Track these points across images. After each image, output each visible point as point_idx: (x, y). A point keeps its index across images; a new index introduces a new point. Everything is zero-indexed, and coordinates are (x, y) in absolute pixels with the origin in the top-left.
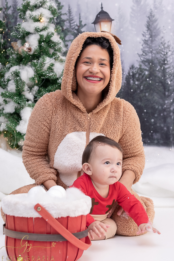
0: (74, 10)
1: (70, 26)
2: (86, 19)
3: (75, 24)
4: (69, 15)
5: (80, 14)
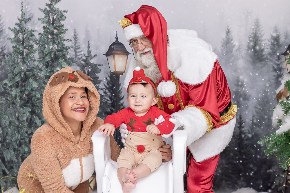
0: (81, 37)
1: (76, 55)
2: (97, 48)
3: (83, 53)
4: (75, 42)
5: (89, 42)
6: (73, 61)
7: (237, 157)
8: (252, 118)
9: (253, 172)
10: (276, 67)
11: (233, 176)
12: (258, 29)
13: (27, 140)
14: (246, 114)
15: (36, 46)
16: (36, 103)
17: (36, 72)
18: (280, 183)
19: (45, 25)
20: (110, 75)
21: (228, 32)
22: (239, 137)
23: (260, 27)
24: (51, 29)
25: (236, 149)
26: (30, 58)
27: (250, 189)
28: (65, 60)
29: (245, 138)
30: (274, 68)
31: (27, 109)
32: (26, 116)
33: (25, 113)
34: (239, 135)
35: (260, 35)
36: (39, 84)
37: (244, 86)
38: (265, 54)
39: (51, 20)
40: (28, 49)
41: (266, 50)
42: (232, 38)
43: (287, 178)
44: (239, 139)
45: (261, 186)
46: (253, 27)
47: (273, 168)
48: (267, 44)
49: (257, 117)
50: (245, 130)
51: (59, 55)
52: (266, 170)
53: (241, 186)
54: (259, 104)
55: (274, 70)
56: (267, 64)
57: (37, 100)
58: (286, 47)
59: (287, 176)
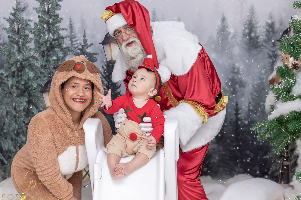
0: (77, 26)
1: (72, 45)
2: (93, 37)
3: (79, 42)
4: (70, 31)
5: (84, 31)
6: (69, 51)
7: (234, 144)
8: (248, 105)
9: (249, 159)
10: (271, 53)
11: (230, 163)
12: (253, 16)
13: (25, 130)
14: (242, 101)
15: (31, 36)
16: (33, 93)
17: (32, 61)
18: (276, 169)
19: (40, 15)
20: (106, 64)
21: (224, 19)
22: (235, 124)
23: (255, 14)
24: (47, 19)
25: (233, 135)
26: (26, 48)
27: (247, 175)
28: (61, 49)
29: (242, 125)
30: (269, 55)
31: (23, 98)
32: (23, 106)
33: (22, 103)
34: (235, 122)
35: (255, 22)
36: (36, 74)
37: (240, 73)
38: (261, 41)
39: (46, 10)
40: (23, 39)
41: (261, 37)
42: (227, 25)
43: (283, 164)
44: (236, 126)
45: (258, 172)
46: (248, 14)
47: (269, 154)
48: (262, 31)
49: (253, 104)
50: (242, 117)
51: (55, 44)
52: (263, 156)
53: (239, 173)
54: (255, 91)
55: (269, 57)
56: (262, 51)
57: (34, 90)
58: (281, 34)
59: (283, 162)
